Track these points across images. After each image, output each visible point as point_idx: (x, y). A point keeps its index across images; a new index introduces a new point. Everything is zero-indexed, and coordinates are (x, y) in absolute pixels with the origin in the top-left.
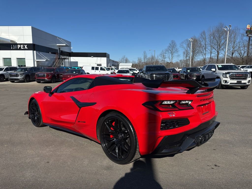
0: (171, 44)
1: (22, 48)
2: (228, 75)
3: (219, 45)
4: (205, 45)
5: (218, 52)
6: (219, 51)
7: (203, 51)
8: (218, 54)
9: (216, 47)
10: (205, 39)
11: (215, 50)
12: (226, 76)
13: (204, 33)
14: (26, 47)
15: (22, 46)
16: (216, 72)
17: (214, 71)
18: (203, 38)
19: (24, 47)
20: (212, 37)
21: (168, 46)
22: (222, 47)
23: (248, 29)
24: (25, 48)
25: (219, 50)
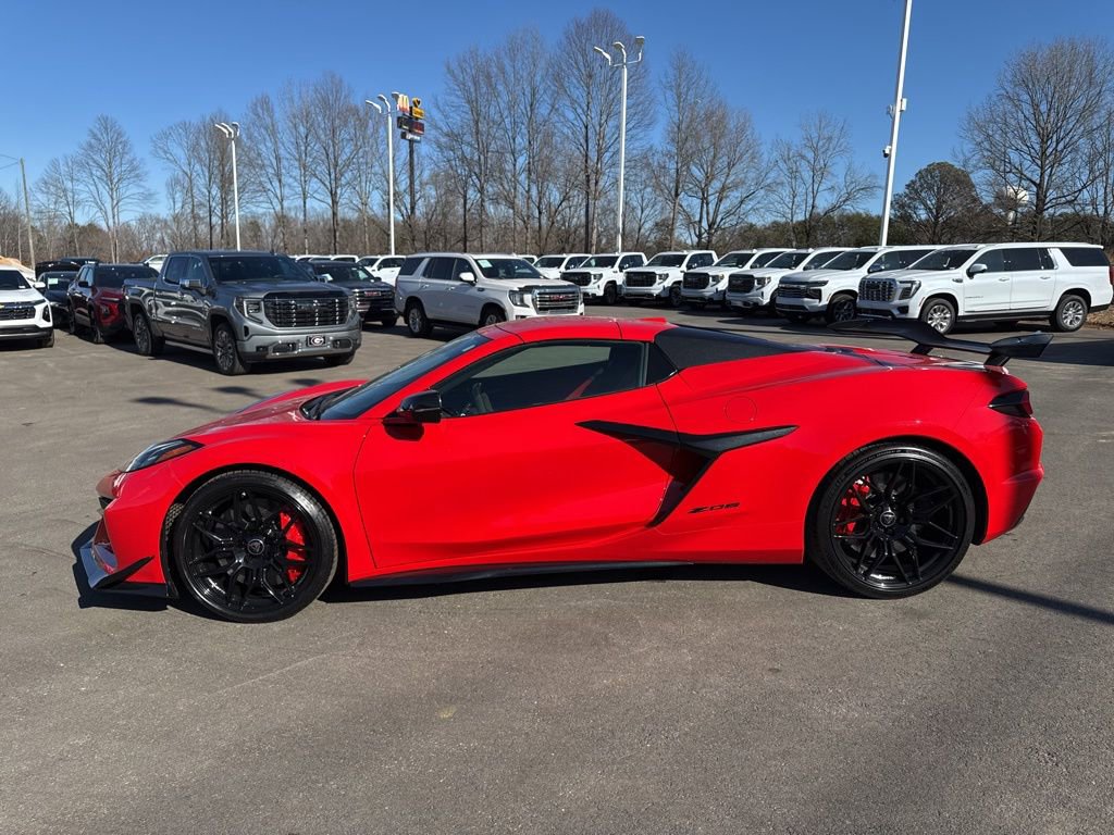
0: (95, 131)
2: (528, 298)
3: (336, 165)
4: (278, 158)
5: (333, 195)
6: (339, 191)
7: (269, 186)
8: (335, 202)
9: (322, 168)
10: (273, 133)
11: (320, 184)
12: (522, 300)
13: (265, 103)
16: (478, 286)
17: (471, 284)
18: (266, 129)
20: (302, 130)
21: (85, 145)
22: (348, 175)
23: (403, 110)
25: (337, 187)
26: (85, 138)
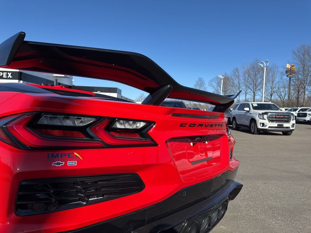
0: (198, 81)
1: (4, 77)
2: (265, 116)
3: (256, 85)
4: (239, 84)
5: (254, 93)
6: (256, 92)
7: (236, 92)
8: (254, 95)
9: (251, 87)
10: (238, 77)
11: (250, 90)
12: (263, 117)
13: (237, 70)
14: (10, 76)
15: (5, 74)
16: (250, 112)
17: (248, 111)
18: (237, 76)
19: (7, 75)
20: (247, 76)
21: (195, 85)
22: (259, 87)
23: (288, 68)
24: (8, 77)
25: (255, 91)
26: (195, 83)
